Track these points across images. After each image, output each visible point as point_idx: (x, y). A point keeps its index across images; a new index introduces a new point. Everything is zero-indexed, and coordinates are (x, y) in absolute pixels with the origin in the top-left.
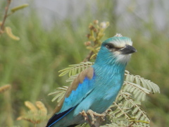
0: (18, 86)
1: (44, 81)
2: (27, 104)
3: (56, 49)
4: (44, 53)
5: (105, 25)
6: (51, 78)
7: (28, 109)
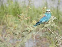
0: (31, 18)
1: (36, 17)
2: (33, 21)
3: (37, 12)
4: (36, 12)
5: (45, 8)
6: (37, 16)
7: (33, 22)
